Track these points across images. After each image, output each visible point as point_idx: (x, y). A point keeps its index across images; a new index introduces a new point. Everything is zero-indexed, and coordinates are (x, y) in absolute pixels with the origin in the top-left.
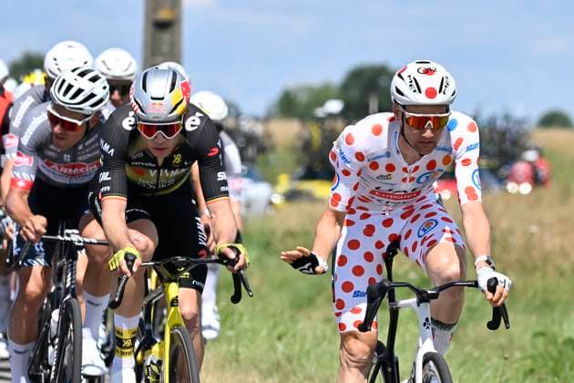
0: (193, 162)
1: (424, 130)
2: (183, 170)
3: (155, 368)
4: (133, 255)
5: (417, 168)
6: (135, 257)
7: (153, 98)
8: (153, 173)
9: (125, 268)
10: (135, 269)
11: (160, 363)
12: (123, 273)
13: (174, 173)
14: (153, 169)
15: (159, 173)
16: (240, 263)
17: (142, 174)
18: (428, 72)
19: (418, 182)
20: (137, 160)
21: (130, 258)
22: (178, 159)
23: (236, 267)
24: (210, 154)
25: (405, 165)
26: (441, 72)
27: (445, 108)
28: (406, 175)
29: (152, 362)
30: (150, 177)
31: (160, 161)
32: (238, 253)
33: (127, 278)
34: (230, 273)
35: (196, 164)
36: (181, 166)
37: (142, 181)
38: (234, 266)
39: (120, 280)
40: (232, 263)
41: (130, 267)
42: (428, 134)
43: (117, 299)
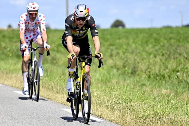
0: (88, 28)
1: (33, 15)
2: (86, 31)
3: (78, 84)
4: (73, 55)
5: (33, 24)
6: (74, 55)
7: (80, 11)
8: (78, 32)
9: (71, 58)
10: (74, 58)
11: (80, 82)
12: (71, 60)
13: (84, 32)
14: (78, 31)
15: (80, 32)
16: (101, 58)
17: (75, 32)
18: (33, 4)
19: (34, 27)
20: (75, 28)
21: (73, 56)
22: (84, 28)
23: (100, 59)
24: (93, 26)
25: (31, 23)
26: (36, 4)
27: (37, 11)
28: (31, 25)
29: (78, 82)
30: (77, 33)
31: (80, 28)
32: (100, 55)
33: (72, 61)
34: (98, 60)
35: (89, 29)
36: (85, 29)
37: (75, 34)
38: (99, 58)
39: (70, 61)
40: (99, 57)
41: (72, 58)
42: (34, 16)
43: (69, 66)
